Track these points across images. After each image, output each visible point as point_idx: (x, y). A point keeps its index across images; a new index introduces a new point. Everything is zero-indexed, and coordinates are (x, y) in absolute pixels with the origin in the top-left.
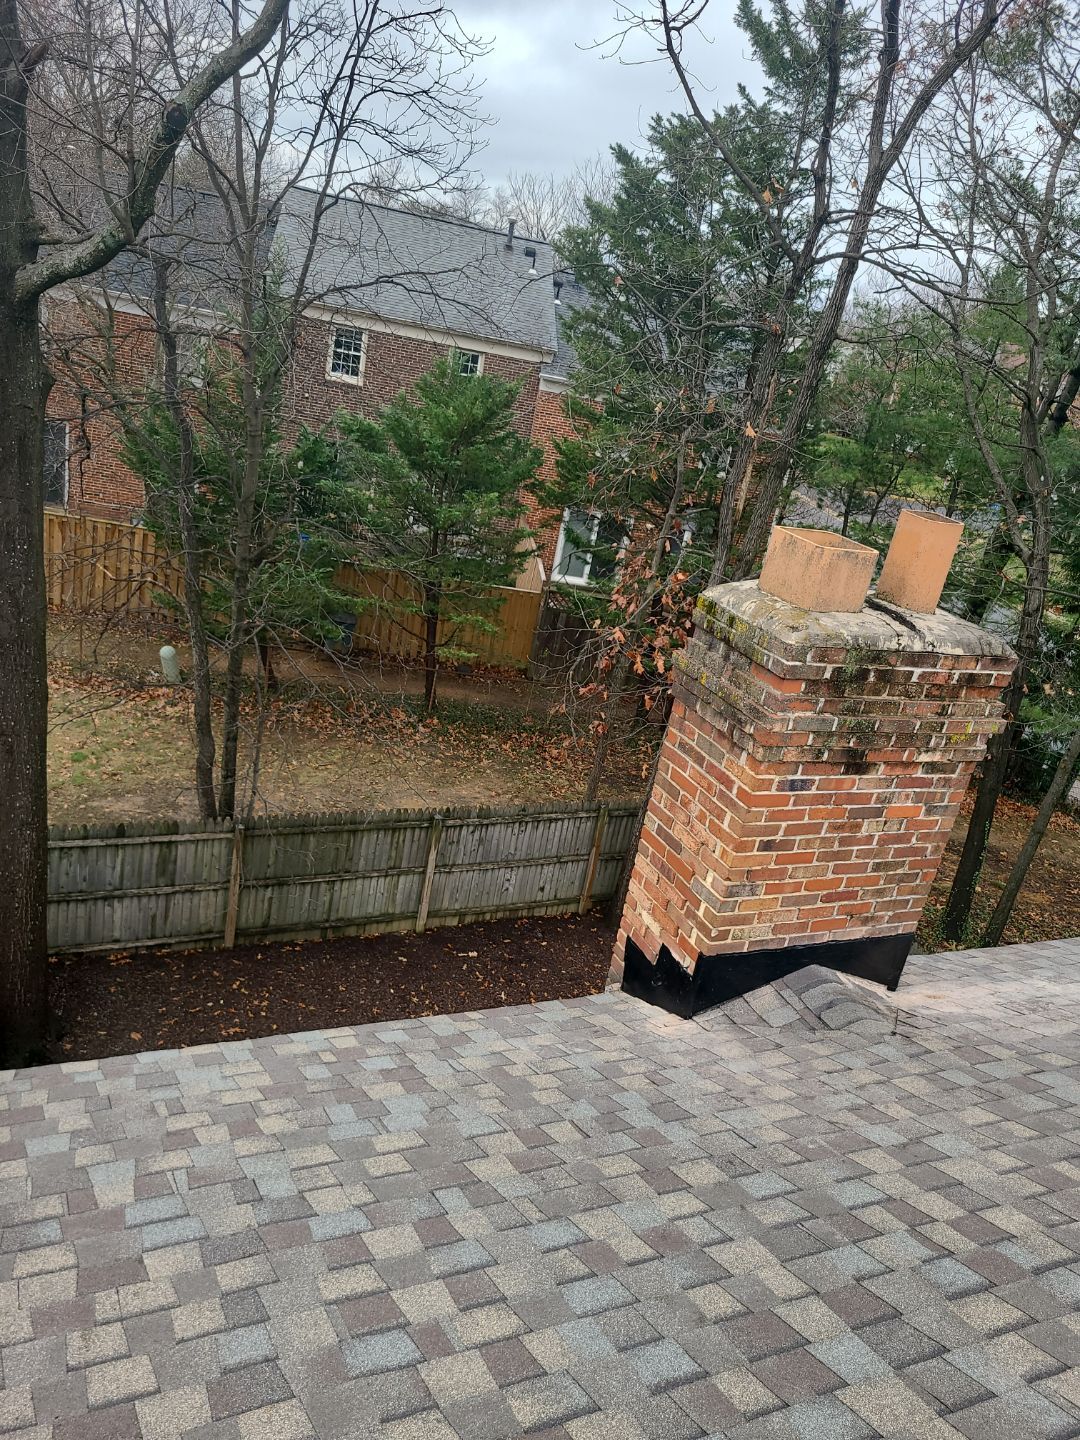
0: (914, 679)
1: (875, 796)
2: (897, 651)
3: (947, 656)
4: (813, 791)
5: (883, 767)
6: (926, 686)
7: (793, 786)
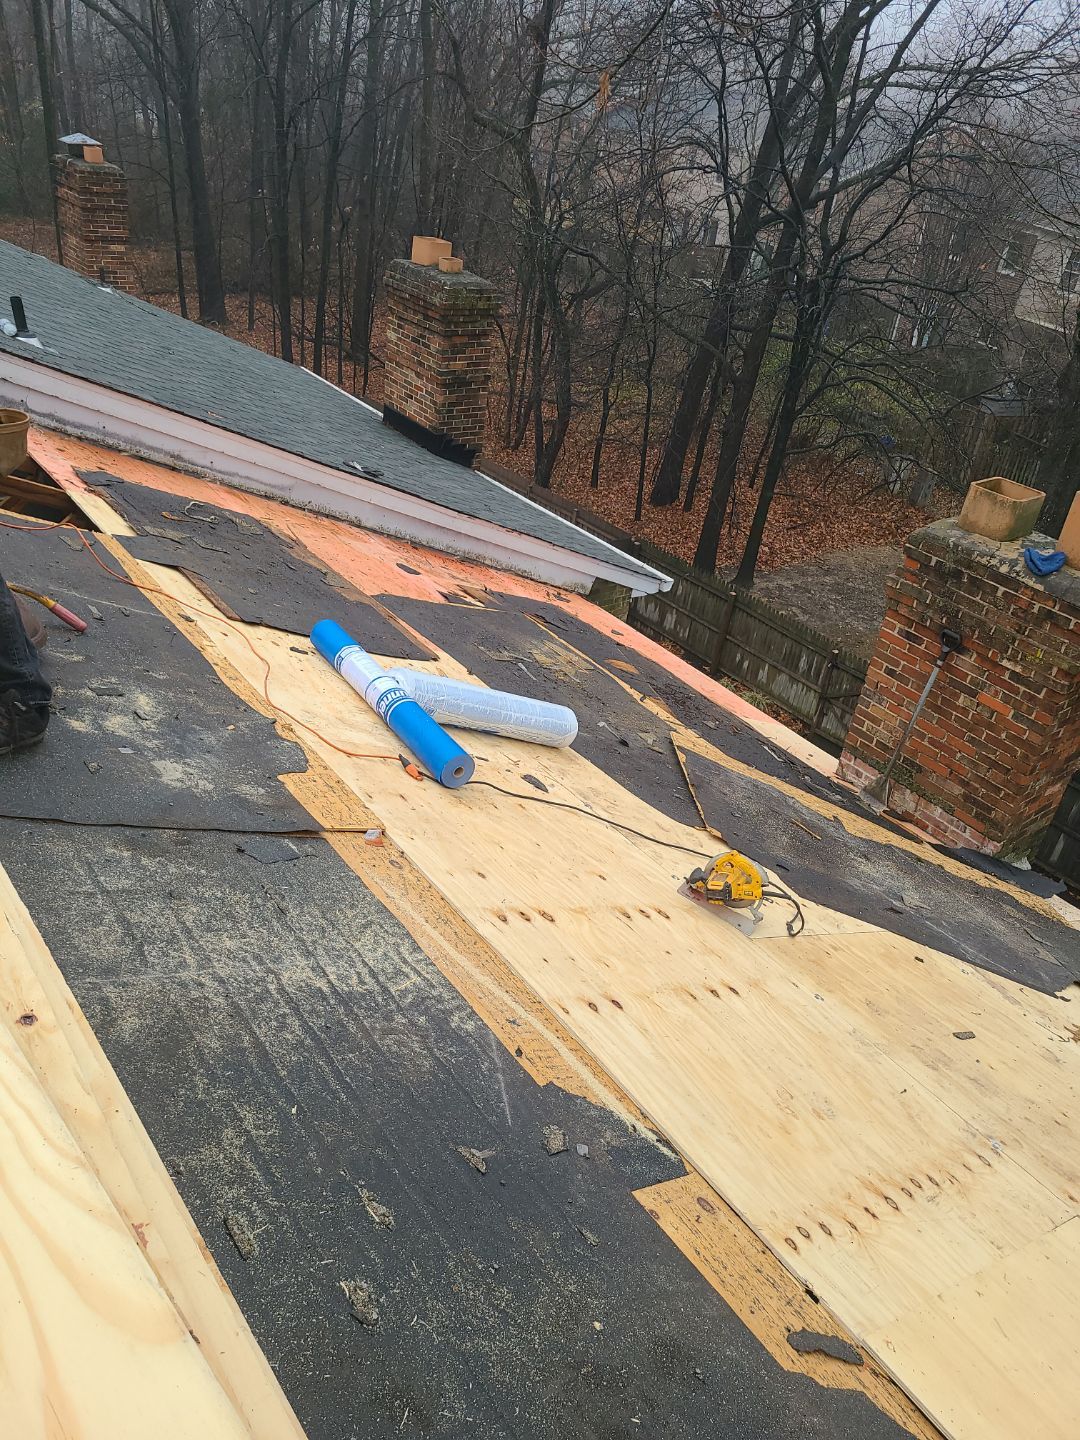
0: (999, 594)
1: (970, 677)
2: (985, 566)
3: (1027, 587)
4: (922, 647)
5: (975, 655)
6: (1013, 606)
7: (908, 636)
